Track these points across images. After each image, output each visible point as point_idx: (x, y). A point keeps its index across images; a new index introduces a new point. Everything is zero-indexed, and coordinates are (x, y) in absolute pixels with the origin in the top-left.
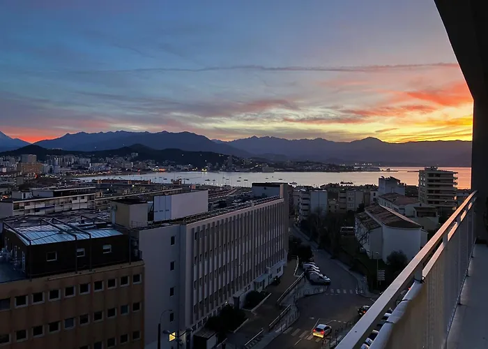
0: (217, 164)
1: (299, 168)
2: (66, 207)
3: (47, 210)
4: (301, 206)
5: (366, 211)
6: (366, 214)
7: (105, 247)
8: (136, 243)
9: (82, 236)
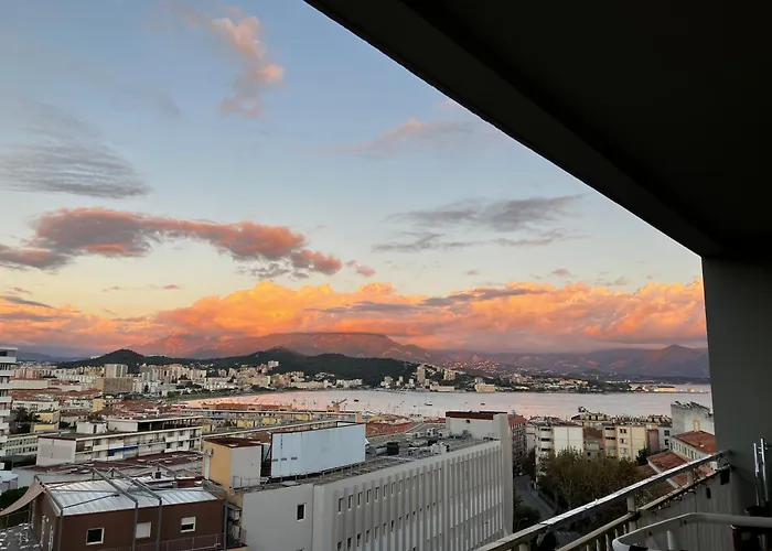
0: (401, 379)
1: (537, 386)
2: (157, 449)
3: (126, 452)
4: (537, 452)
5: (650, 463)
6: (650, 468)
7: (186, 521)
8: (237, 514)
9: (147, 501)
